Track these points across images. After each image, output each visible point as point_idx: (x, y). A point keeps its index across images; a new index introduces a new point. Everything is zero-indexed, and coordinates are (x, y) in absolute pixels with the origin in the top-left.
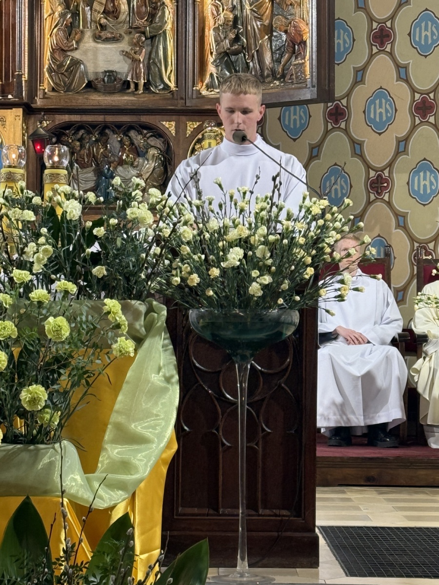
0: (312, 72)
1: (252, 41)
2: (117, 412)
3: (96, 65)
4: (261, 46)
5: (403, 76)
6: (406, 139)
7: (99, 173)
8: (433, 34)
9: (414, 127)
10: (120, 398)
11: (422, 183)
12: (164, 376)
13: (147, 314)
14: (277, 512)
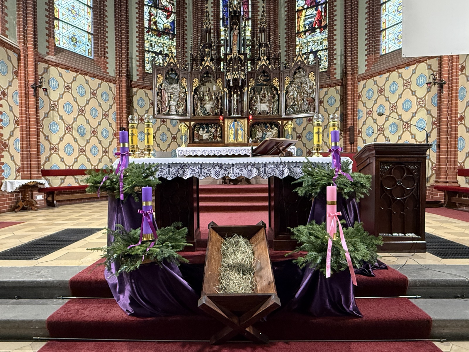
4: (301, 104)
5: (326, 111)
6: (327, 125)
7: (263, 133)
8: (333, 101)
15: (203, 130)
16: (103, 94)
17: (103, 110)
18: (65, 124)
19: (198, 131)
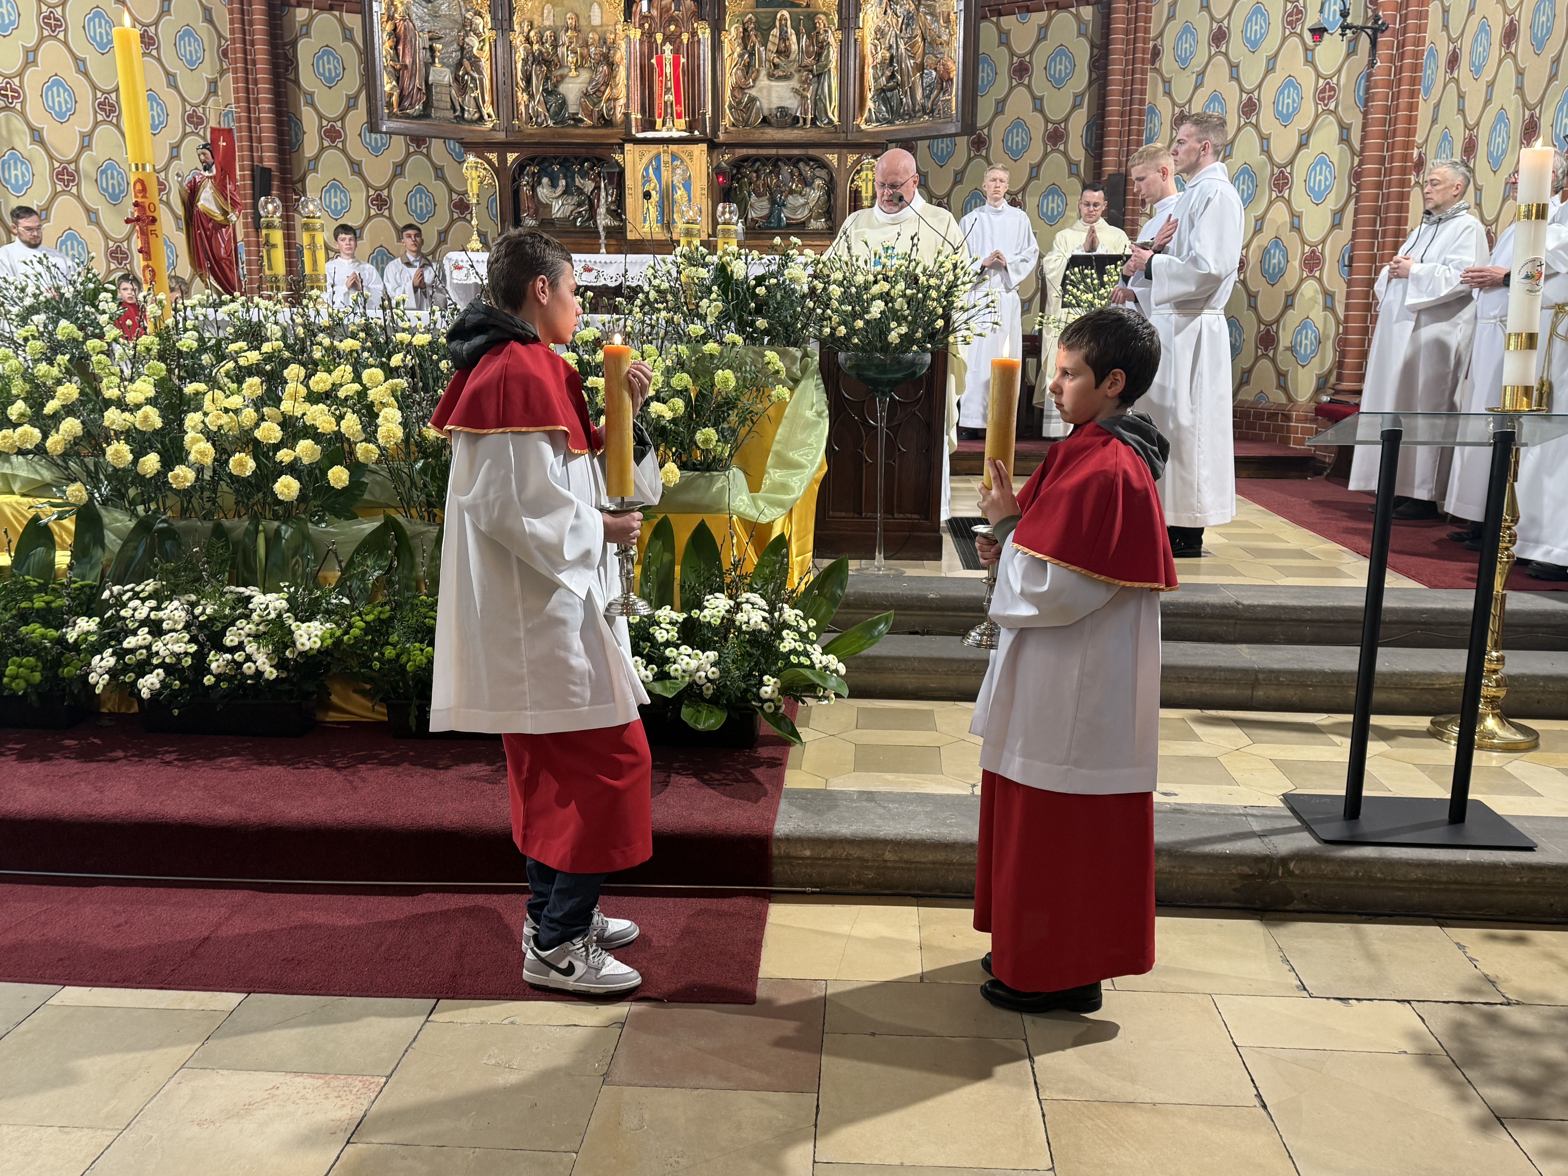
0: (957, 108)
1: (906, 78)
2: (778, 442)
3: (770, 102)
4: (914, 82)
5: (1038, 107)
6: (1039, 165)
7: (773, 201)
8: (1066, 68)
9: (1046, 155)
10: (780, 430)
11: (1050, 206)
12: (816, 412)
13: (802, 359)
14: (909, 516)
15: (554, 185)
16: (182, 38)
17: (184, 100)
18: (51, 157)
19: (533, 189)
